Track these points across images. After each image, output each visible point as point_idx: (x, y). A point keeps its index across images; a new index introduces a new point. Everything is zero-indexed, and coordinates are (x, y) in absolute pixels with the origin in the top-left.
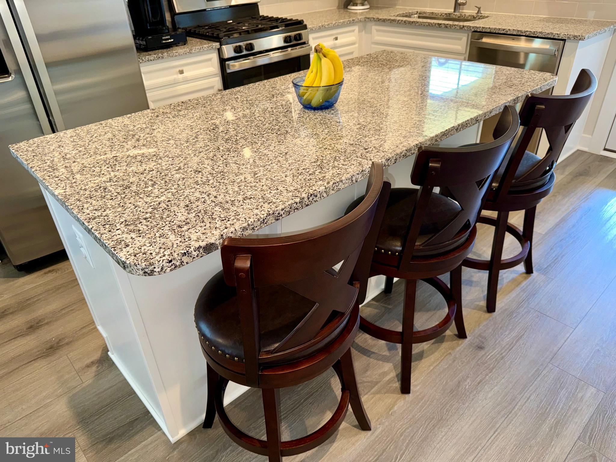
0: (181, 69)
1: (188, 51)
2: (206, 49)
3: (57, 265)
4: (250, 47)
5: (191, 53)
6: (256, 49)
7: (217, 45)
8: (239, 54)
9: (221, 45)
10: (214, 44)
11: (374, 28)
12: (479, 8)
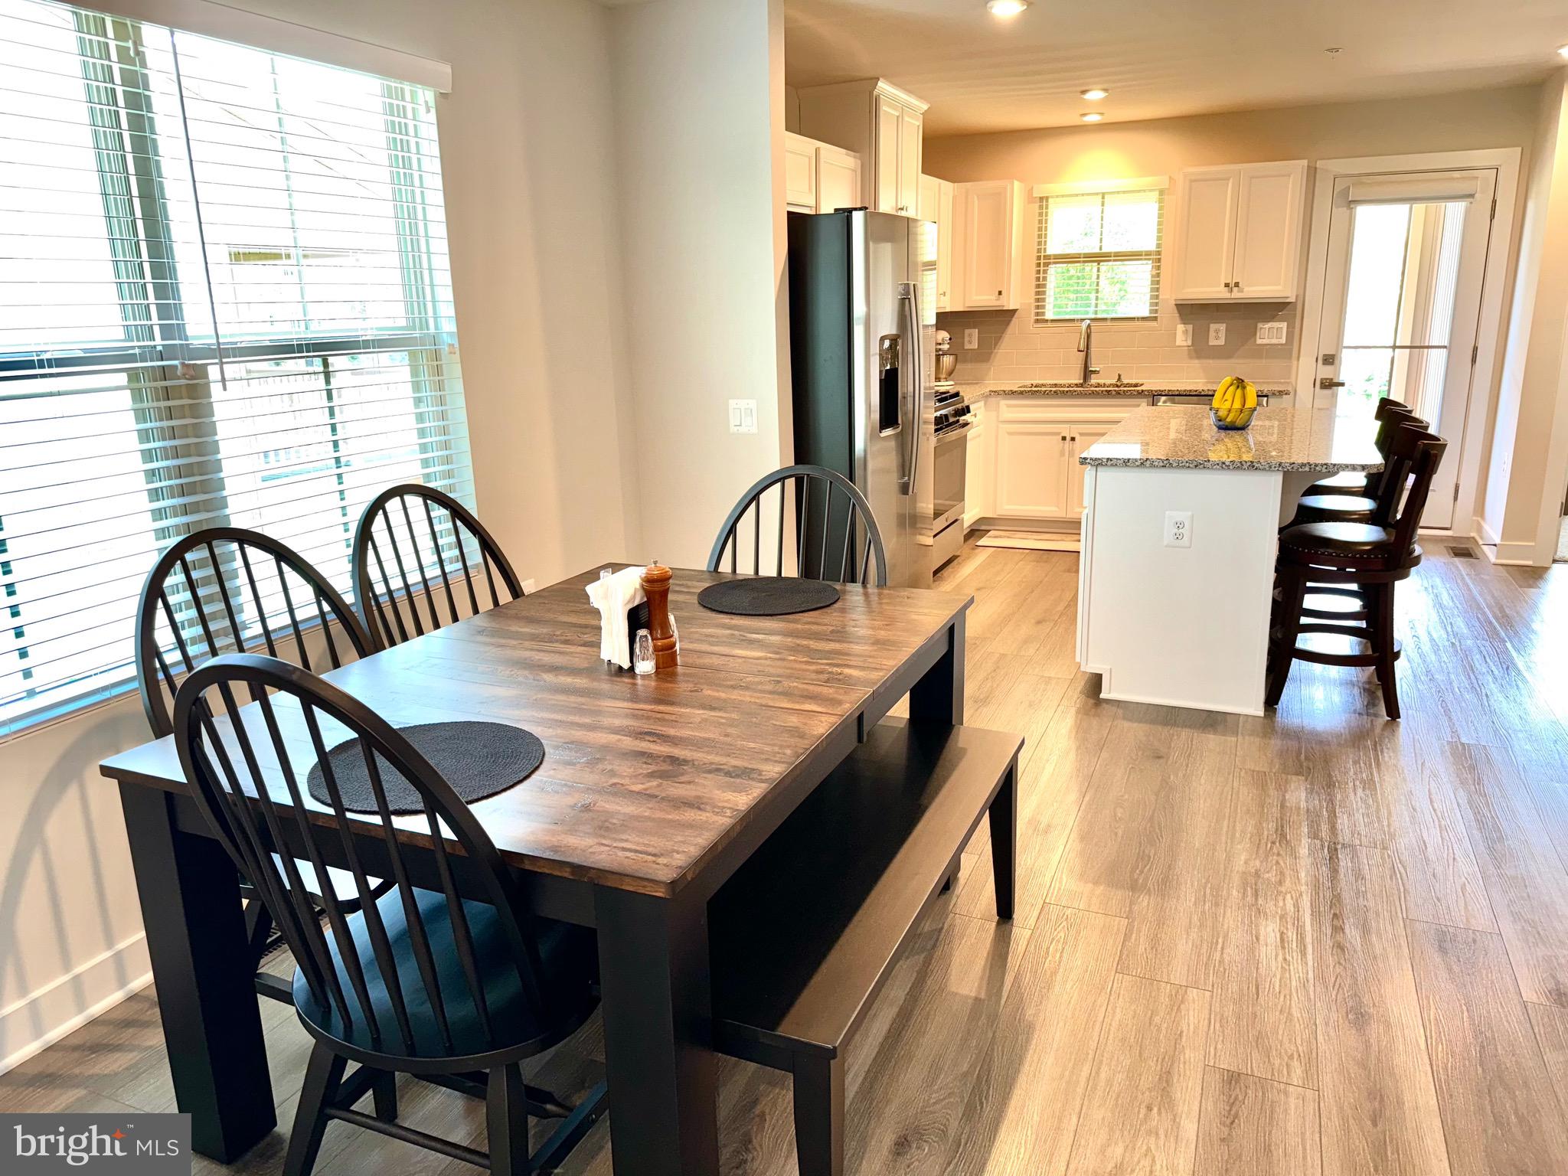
11: (1004, 403)
12: (1119, 376)
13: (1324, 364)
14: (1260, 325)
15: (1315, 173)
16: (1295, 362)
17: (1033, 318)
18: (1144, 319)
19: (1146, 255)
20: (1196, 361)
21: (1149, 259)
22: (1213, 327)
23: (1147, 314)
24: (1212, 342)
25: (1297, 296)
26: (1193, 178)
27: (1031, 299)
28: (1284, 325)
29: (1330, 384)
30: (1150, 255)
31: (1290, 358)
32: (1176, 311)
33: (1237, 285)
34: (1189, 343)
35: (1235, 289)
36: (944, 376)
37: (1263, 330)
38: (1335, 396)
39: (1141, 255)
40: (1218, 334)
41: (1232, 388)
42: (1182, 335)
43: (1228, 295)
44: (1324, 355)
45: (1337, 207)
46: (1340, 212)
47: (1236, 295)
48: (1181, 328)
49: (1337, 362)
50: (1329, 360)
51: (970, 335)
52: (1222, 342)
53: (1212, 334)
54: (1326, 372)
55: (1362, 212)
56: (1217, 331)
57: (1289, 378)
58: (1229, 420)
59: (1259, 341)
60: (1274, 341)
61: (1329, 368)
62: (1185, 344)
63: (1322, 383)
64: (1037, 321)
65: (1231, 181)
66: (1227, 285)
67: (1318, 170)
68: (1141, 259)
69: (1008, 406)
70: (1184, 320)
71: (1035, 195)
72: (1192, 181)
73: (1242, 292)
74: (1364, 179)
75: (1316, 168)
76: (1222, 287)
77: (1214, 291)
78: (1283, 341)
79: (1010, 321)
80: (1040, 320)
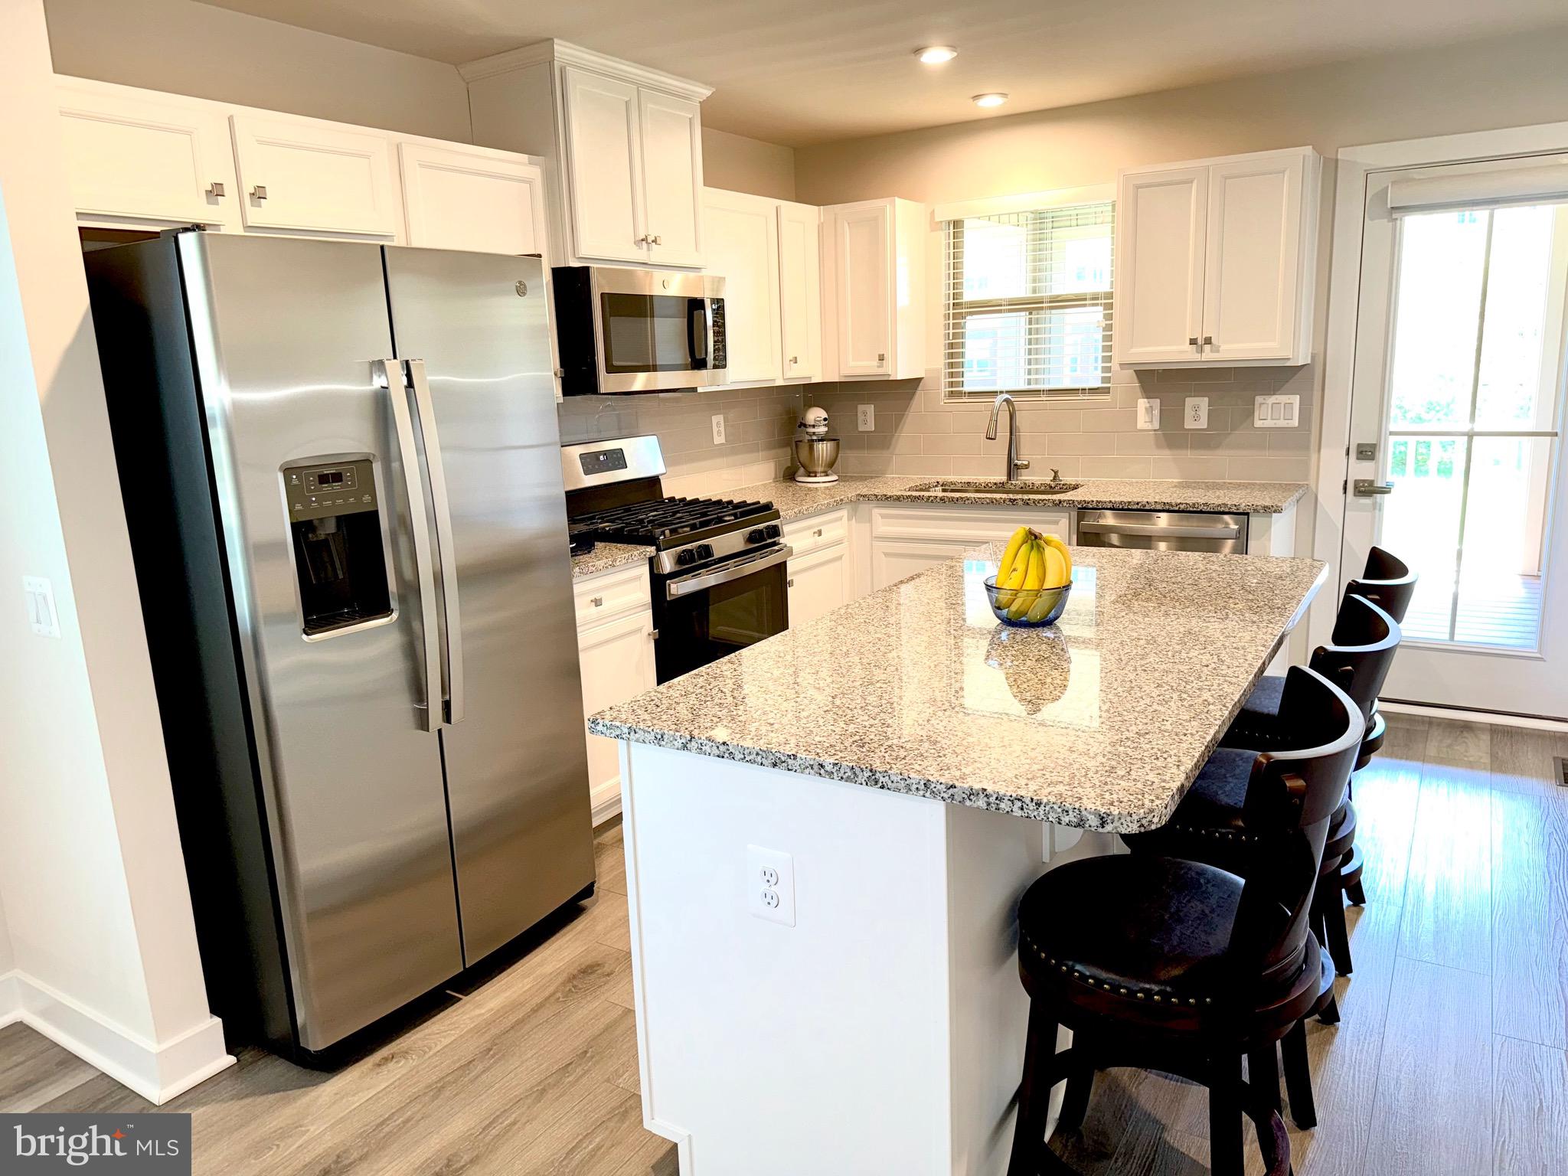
0: (597, 596)
1: (611, 563)
2: (636, 559)
3: (398, 1041)
4: (707, 551)
5: (614, 566)
6: (717, 554)
7: (651, 550)
8: (688, 564)
9: (658, 550)
10: (647, 550)
11: (877, 512)
12: (1056, 473)
13: (1358, 459)
14: (1259, 399)
15: (1336, 167)
16: (1314, 457)
17: (944, 389)
18: (1093, 391)
19: (1093, 299)
20: (1167, 452)
21: (1097, 305)
22: (1190, 402)
23: (1097, 384)
24: (1189, 424)
25: (1313, 357)
26: (1138, 182)
27: (940, 362)
28: (1296, 399)
29: (1367, 490)
30: (1097, 299)
31: (1307, 448)
32: (1136, 380)
33: (1208, 341)
34: (1157, 426)
35: (1207, 347)
36: (820, 469)
37: (1263, 406)
38: (1377, 508)
39: (1085, 299)
40: (1197, 412)
41: (1025, 548)
42: (1145, 414)
43: (1197, 357)
44: (1359, 445)
45: (1372, 219)
46: (1378, 227)
47: (1208, 356)
48: (1142, 403)
49: (1380, 455)
50: (1367, 452)
51: (865, 413)
52: (1203, 423)
53: (1189, 412)
54: (1362, 471)
55: (1413, 225)
56: (1196, 408)
57: (1306, 480)
58: (1014, 608)
59: (1258, 424)
60: (1282, 423)
61: (1367, 465)
62: (1148, 426)
63: (1356, 487)
64: (952, 394)
65: (1196, 181)
66: (1193, 342)
67: (1340, 163)
68: (1085, 305)
69: (883, 516)
70: (1148, 393)
71: (938, 219)
72: (1138, 187)
73: (1218, 351)
74: (1415, 174)
75: (1337, 160)
76: (1187, 346)
77: (1175, 352)
78: (1295, 423)
79: (914, 394)
80: (955, 393)
